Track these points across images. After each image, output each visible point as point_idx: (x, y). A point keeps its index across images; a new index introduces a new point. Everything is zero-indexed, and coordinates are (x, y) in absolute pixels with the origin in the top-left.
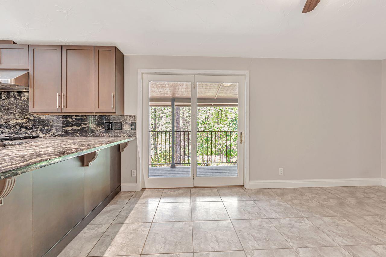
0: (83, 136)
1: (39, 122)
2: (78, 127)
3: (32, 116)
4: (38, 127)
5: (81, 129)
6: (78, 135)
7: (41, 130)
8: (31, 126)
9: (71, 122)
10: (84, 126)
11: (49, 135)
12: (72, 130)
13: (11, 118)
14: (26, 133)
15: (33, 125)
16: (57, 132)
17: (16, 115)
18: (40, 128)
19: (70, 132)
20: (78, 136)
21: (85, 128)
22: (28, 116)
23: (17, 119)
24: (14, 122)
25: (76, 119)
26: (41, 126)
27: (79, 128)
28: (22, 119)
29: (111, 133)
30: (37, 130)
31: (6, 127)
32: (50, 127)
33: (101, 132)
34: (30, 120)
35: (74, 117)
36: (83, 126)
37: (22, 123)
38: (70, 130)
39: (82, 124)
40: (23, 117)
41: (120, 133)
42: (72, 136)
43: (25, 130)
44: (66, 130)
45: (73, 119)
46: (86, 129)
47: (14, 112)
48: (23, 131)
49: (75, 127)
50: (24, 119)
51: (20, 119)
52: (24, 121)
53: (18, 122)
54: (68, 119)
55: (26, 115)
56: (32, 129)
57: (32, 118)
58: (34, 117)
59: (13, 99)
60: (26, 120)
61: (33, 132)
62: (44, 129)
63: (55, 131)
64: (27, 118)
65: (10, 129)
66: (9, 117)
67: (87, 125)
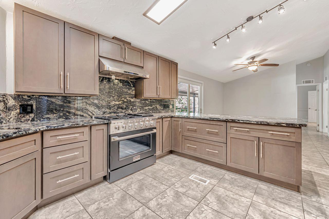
1: (130, 104)
3: (126, 99)
4: (129, 107)
7: (131, 110)
8: (125, 107)
9: (148, 103)
12: (148, 109)
13: (111, 100)
14: (122, 112)
15: (127, 106)
16: (141, 111)
17: (115, 97)
18: (131, 108)
22: (123, 99)
23: (115, 101)
24: (113, 103)
25: (150, 102)
26: (131, 107)
28: (119, 101)
29: (165, 110)
30: (129, 110)
33: (161, 110)
34: (125, 101)
35: (149, 100)
37: (119, 104)
38: (147, 109)
40: (119, 99)
41: (169, 110)
43: (121, 110)
47: (113, 95)
48: (120, 111)
49: (150, 107)
50: (120, 101)
51: (118, 101)
52: (120, 102)
53: (116, 103)
54: (146, 102)
55: (122, 98)
56: (125, 109)
57: (125, 100)
58: (127, 100)
60: (122, 102)
61: (127, 111)
62: (133, 108)
63: (140, 110)
64: (123, 100)
65: (110, 109)
66: (110, 99)
67: (155, 105)
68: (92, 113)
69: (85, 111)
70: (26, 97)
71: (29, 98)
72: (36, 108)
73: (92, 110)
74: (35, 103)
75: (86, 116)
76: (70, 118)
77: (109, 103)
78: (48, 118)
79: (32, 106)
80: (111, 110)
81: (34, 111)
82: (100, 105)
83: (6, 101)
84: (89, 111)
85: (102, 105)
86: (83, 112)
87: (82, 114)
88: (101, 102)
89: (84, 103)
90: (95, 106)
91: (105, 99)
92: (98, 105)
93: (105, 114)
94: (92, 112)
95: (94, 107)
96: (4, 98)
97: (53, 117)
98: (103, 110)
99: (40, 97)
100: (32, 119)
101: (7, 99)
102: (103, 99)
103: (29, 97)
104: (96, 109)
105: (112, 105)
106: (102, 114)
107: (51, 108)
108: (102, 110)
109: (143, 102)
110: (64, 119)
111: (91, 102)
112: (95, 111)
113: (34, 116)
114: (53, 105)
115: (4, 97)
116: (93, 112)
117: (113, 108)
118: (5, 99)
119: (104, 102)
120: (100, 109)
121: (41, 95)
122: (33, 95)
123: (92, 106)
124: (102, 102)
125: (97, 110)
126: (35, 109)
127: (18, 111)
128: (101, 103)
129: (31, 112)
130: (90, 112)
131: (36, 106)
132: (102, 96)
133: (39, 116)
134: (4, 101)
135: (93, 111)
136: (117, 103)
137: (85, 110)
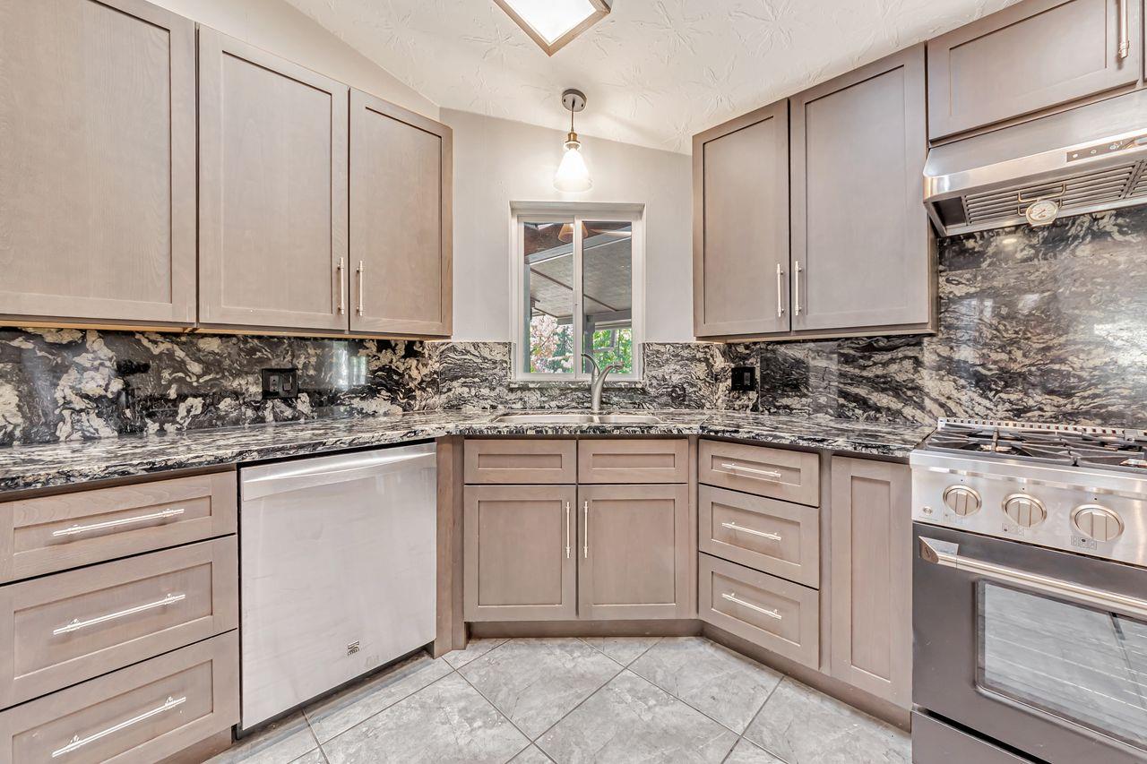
68: (942, 405)
69: (909, 393)
70: (741, 349)
71: (748, 352)
72: (763, 377)
73: (946, 392)
74: (759, 365)
75: (913, 417)
76: (850, 414)
78: (787, 407)
79: (752, 370)
80: (1076, 400)
81: (758, 386)
82: (990, 370)
83: (711, 360)
84: (927, 395)
85: (1001, 369)
86: (897, 395)
87: (896, 405)
88: (994, 356)
89: (908, 364)
90: (961, 377)
91: (1028, 339)
92: (980, 369)
93: (1029, 420)
94: (943, 400)
95: (955, 381)
96: (706, 353)
97: (799, 406)
98: (1013, 397)
99: (770, 347)
100: (754, 405)
101: (712, 356)
102: (1012, 342)
103: (747, 347)
104: (963, 387)
105: (1084, 374)
106: (1000, 414)
107: (795, 379)
108: (1002, 395)
110: (831, 416)
111: (939, 355)
112: (964, 398)
113: (758, 399)
114: (798, 368)
115: (707, 350)
116: (951, 404)
117: (1097, 391)
118: (708, 357)
119: (1018, 354)
120: (991, 390)
121: (772, 342)
122: (755, 344)
123: (942, 373)
124: (1004, 356)
125: (970, 393)
126: (759, 380)
127: (729, 382)
128: (995, 362)
129: (752, 388)
130: (936, 401)
131: (761, 372)
132: (1001, 327)
133: (768, 400)
134: (707, 360)
135: (949, 398)
137: (910, 389)
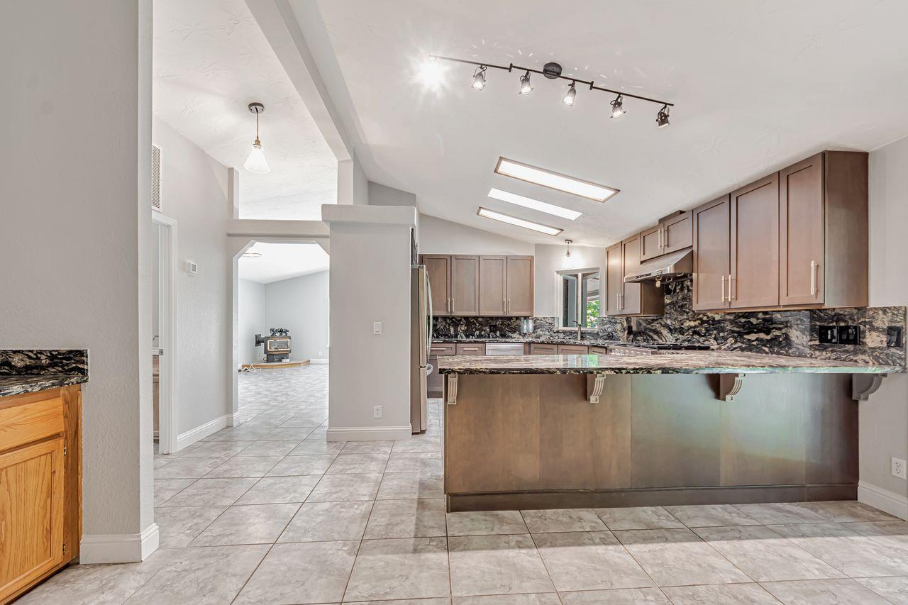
0: (775, 353)
1: (713, 325)
2: (768, 334)
3: (705, 315)
4: (712, 332)
5: (772, 339)
6: (767, 349)
7: (716, 339)
8: (704, 331)
9: (757, 324)
10: (777, 333)
11: (725, 347)
12: (757, 339)
14: (699, 342)
15: (707, 330)
16: (736, 342)
17: (689, 314)
18: (715, 334)
19: (755, 343)
20: (767, 353)
21: (779, 336)
22: (701, 316)
23: (690, 321)
24: (687, 325)
25: (764, 320)
26: (715, 332)
27: (769, 337)
28: (695, 321)
29: (832, 352)
30: (710, 338)
31: (680, 332)
32: (726, 333)
33: (809, 347)
34: (704, 321)
35: (760, 315)
36: (775, 334)
37: (695, 327)
38: (753, 341)
39: (773, 328)
40: (695, 316)
41: (855, 352)
42: (757, 352)
43: (698, 336)
44: (749, 340)
45: (758, 319)
46: (781, 340)
47: (688, 310)
48: (696, 338)
49: (762, 335)
50: (697, 319)
51: (692, 320)
52: (697, 323)
54: (752, 320)
56: (705, 335)
57: (705, 318)
58: (708, 317)
59: (686, 291)
60: (699, 321)
61: (707, 340)
62: (718, 336)
63: (733, 341)
64: (701, 319)
65: (683, 335)
67: (784, 331)
77: (682, 324)
109: (743, 320)
136: (692, 324)
